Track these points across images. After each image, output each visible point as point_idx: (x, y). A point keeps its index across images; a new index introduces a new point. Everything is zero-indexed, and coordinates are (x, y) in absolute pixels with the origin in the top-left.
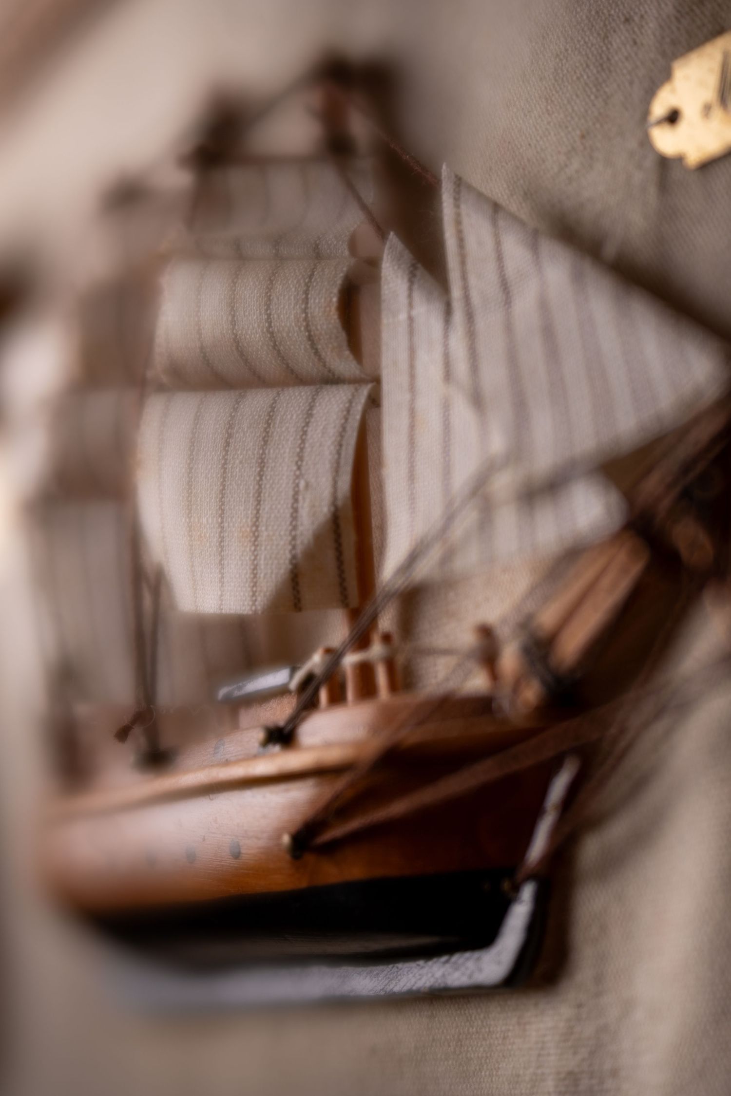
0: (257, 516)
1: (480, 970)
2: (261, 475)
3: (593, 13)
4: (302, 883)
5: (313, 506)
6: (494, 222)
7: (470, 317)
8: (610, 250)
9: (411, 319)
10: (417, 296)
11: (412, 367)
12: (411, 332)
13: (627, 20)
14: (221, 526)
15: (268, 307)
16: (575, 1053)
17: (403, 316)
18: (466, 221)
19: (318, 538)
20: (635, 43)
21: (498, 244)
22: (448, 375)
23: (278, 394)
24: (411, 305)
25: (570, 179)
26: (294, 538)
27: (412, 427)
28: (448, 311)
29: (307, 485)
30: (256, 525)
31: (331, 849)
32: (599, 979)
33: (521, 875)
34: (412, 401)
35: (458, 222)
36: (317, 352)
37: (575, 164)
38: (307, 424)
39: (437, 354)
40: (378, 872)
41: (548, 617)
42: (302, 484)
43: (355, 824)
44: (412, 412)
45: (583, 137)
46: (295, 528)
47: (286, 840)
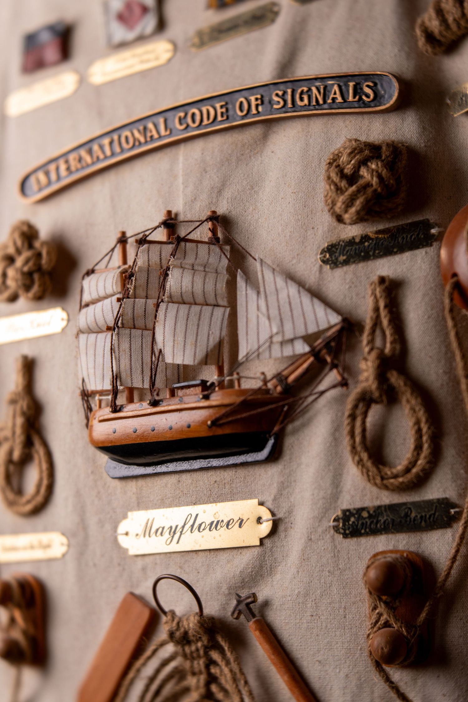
0: (196, 339)
1: (258, 457)
2: (198, 328)
3: (303, 223)
4: (210, 434)
5: (214, 338)
6: (274, 273)
7: (266, 297)
8: (307, 286)
9: (246, 294)
10: (248, 288)
11: (247, 306)
12: (247, 297)
13: (313, 228)
14: (185, 341)
15: (204, 285)
16: (283, 477)
17: (244, 293)
18: (264, 272)
19: (215, 346)
20: (315, 235)
21: (275, 279)
22: (258, 309)
23: (202, 307)
24: (246, 290)
25: (293, 265)
26: (208, 346)
27: (247, 322)
28: (258, 293)
29: (212, 333)
30: (196, 341)
31: (221, 426)
32: (290, 459)
33: (272, 434)
34: (247, 315)
35: (262, 271)
36: (216, 299)
37: (294, 261)
38: (212, 317)
39: (255, 303)
40: (234, 431)
41: (285, 373)
42: (211, 332)
43: (230, 419)
44: (247, 318)
45: (297, 255)
46: (208, 343)
47: (209, 423)
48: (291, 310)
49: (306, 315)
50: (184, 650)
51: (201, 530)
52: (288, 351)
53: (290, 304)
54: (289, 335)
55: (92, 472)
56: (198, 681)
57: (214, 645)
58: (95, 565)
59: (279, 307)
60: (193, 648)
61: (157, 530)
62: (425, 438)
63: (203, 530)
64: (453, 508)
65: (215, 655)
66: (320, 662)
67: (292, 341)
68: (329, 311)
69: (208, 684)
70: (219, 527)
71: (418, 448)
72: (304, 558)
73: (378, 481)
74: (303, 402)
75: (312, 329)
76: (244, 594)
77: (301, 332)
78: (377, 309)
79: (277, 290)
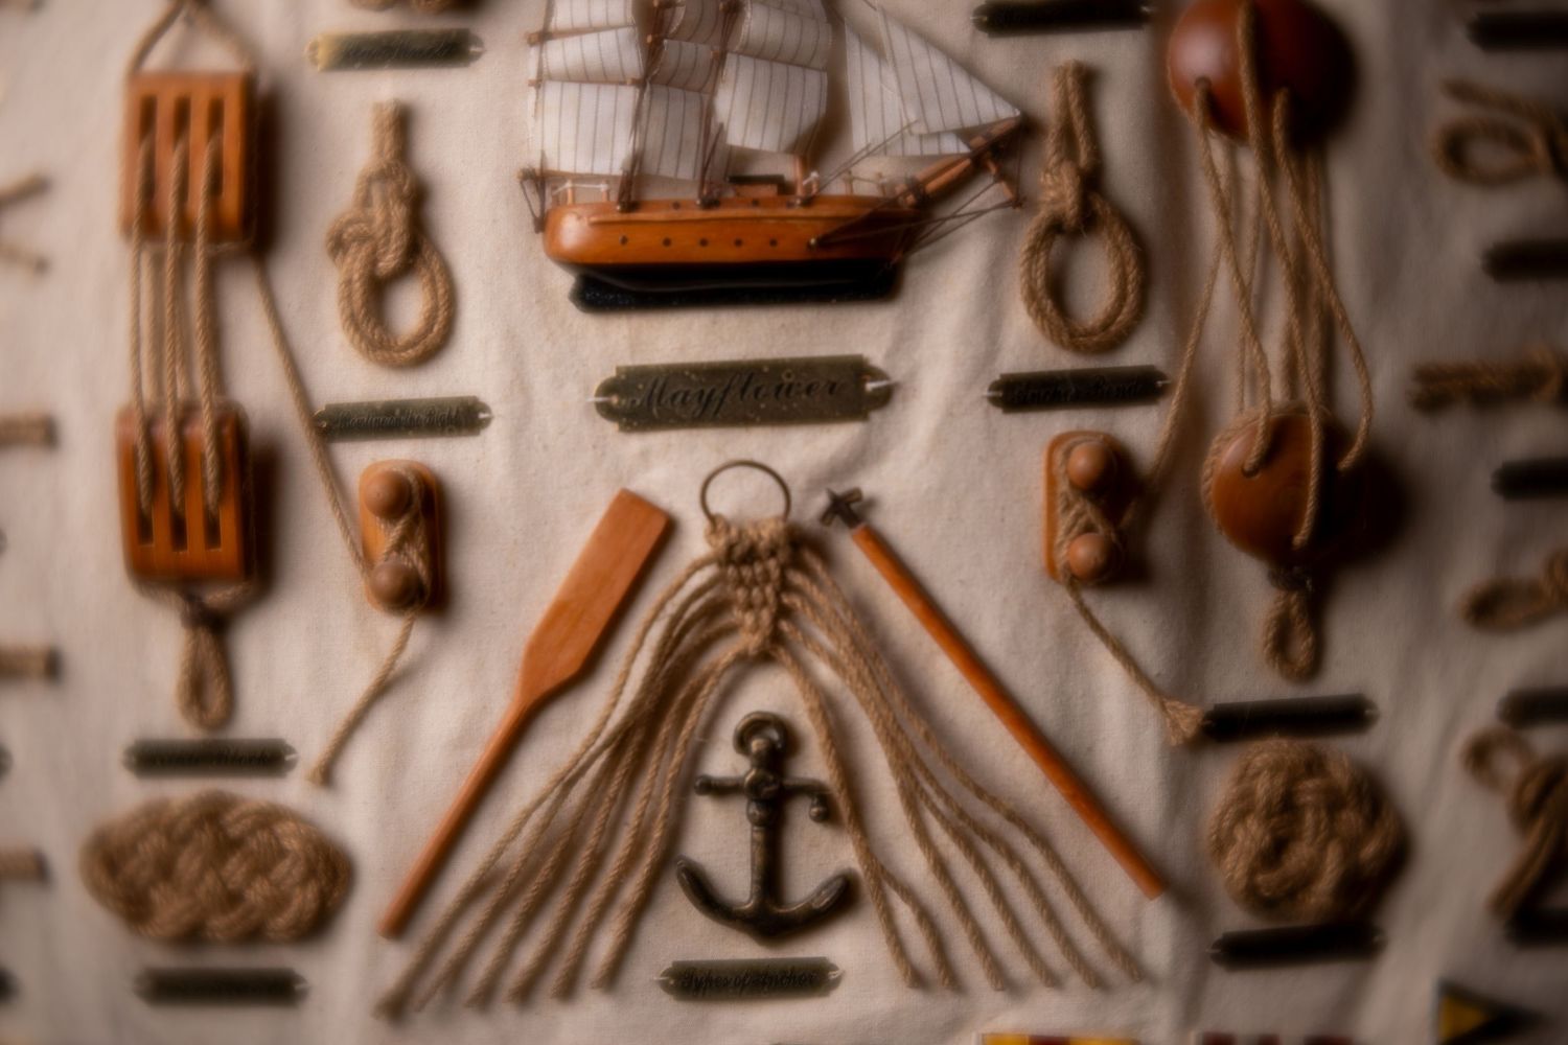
0: (784, 115)
2: (786, 96)
5: (809, 116)
6: (904, 32)
7: (896, 65)
9: (861, 56)
10: (865, 51)
11: (863, 75)
12: (862, 61)
14: (766, 116)
15: (801, 35)
17: (858, 54)
18: (890, 29)
21: (907, 42)
22: (882, 81)
23: (789, 67)
24: (861, 51)
27: (864, 98)
28: (880, 57)
31: (829, 247)
34: (864, 88)
35: (887, 26)
36: (812, 58)
38: (804, 83)
39: (876, 73)
44: (864, 94)
46: (801, 123)
47: (813, 241)
48: (937, 91)
49: (960, 101)
50: (739, 573)
51: (760, 396)
52: (931, 148)
53: (935, 81)
54: (936, 125)
55: (538, 302)
56: (757, 619)
57: (797, 564)
58: (545, 447)
59: (917, 83)
60: (758, 569)
61: (674, 397)
62: (1130, 288)
63: (765, 396)
64: (1161, 380)
65: (797, 578)
66: (962, 582)
67: (938, 135)
68: (998, 100)
69: (775, 620)
70: (792, 394)
71: (1122, 297)
72: (939, 439)
73: (1065, 338)
74: (939, 226)
75: (970, 120)
76: (840, 489)
77: (953, 122)
78: (1065, 105)
79: (912, 58)
